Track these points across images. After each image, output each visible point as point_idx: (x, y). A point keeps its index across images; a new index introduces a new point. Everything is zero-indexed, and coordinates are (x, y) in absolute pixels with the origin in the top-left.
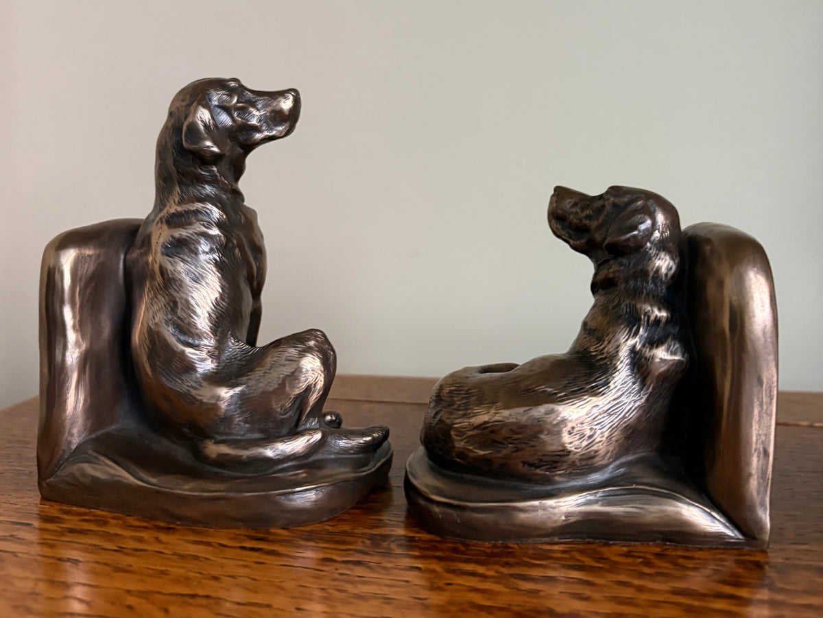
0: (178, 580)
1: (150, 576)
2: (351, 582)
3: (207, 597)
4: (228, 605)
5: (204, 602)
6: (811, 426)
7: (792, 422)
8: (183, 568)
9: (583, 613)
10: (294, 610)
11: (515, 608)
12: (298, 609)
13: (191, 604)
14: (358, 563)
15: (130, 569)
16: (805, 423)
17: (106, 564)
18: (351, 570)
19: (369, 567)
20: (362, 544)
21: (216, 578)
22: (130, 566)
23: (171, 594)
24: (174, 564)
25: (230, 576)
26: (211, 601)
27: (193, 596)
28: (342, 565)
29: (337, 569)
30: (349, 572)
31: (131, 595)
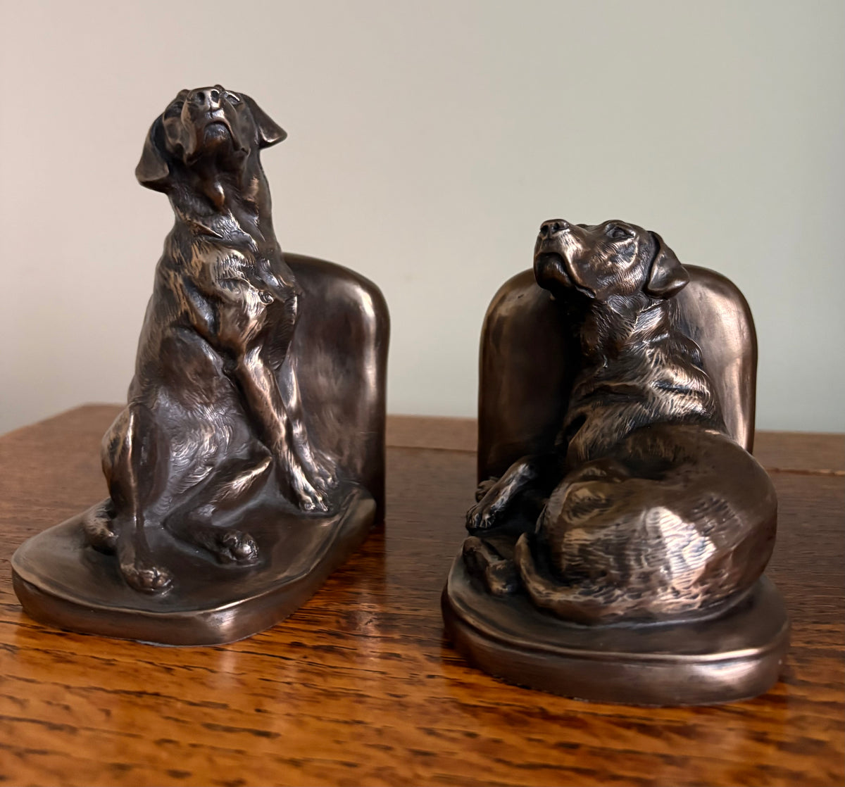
0: (124, 674)
1: (94, 667)
2: (320, 674)
3: (157, 694)
4: (179, 705)
5: (151, 701)
6: (832, 475)
7: (811, 470)
8: (132, 656)
9: (579, 716)
10: (255, 713)
11: (505, 708)
12: (258, 711)
13: (135, 704)
14: (330, 650)
15: (74, 658)
16: (826, 471)
17: (46, 652)
18: (321, 658)
19: (342, 654)
20: (335, 624)
21: (169, 670)
22: (73, 654)
23: (116, 692)
24: (124, 651)
25: (184, 667)
26: (161, 701)
27: (140, 694)
28: (312, 652)
29: (305, 657)
30: (319, 661)
31: (71, 692)
